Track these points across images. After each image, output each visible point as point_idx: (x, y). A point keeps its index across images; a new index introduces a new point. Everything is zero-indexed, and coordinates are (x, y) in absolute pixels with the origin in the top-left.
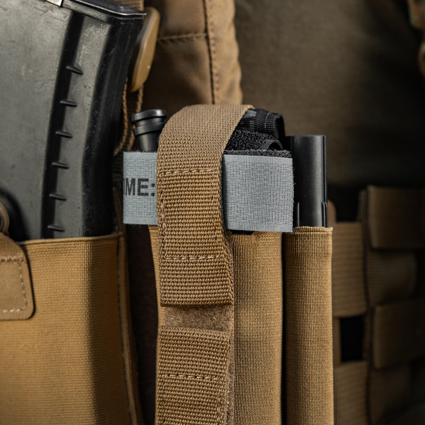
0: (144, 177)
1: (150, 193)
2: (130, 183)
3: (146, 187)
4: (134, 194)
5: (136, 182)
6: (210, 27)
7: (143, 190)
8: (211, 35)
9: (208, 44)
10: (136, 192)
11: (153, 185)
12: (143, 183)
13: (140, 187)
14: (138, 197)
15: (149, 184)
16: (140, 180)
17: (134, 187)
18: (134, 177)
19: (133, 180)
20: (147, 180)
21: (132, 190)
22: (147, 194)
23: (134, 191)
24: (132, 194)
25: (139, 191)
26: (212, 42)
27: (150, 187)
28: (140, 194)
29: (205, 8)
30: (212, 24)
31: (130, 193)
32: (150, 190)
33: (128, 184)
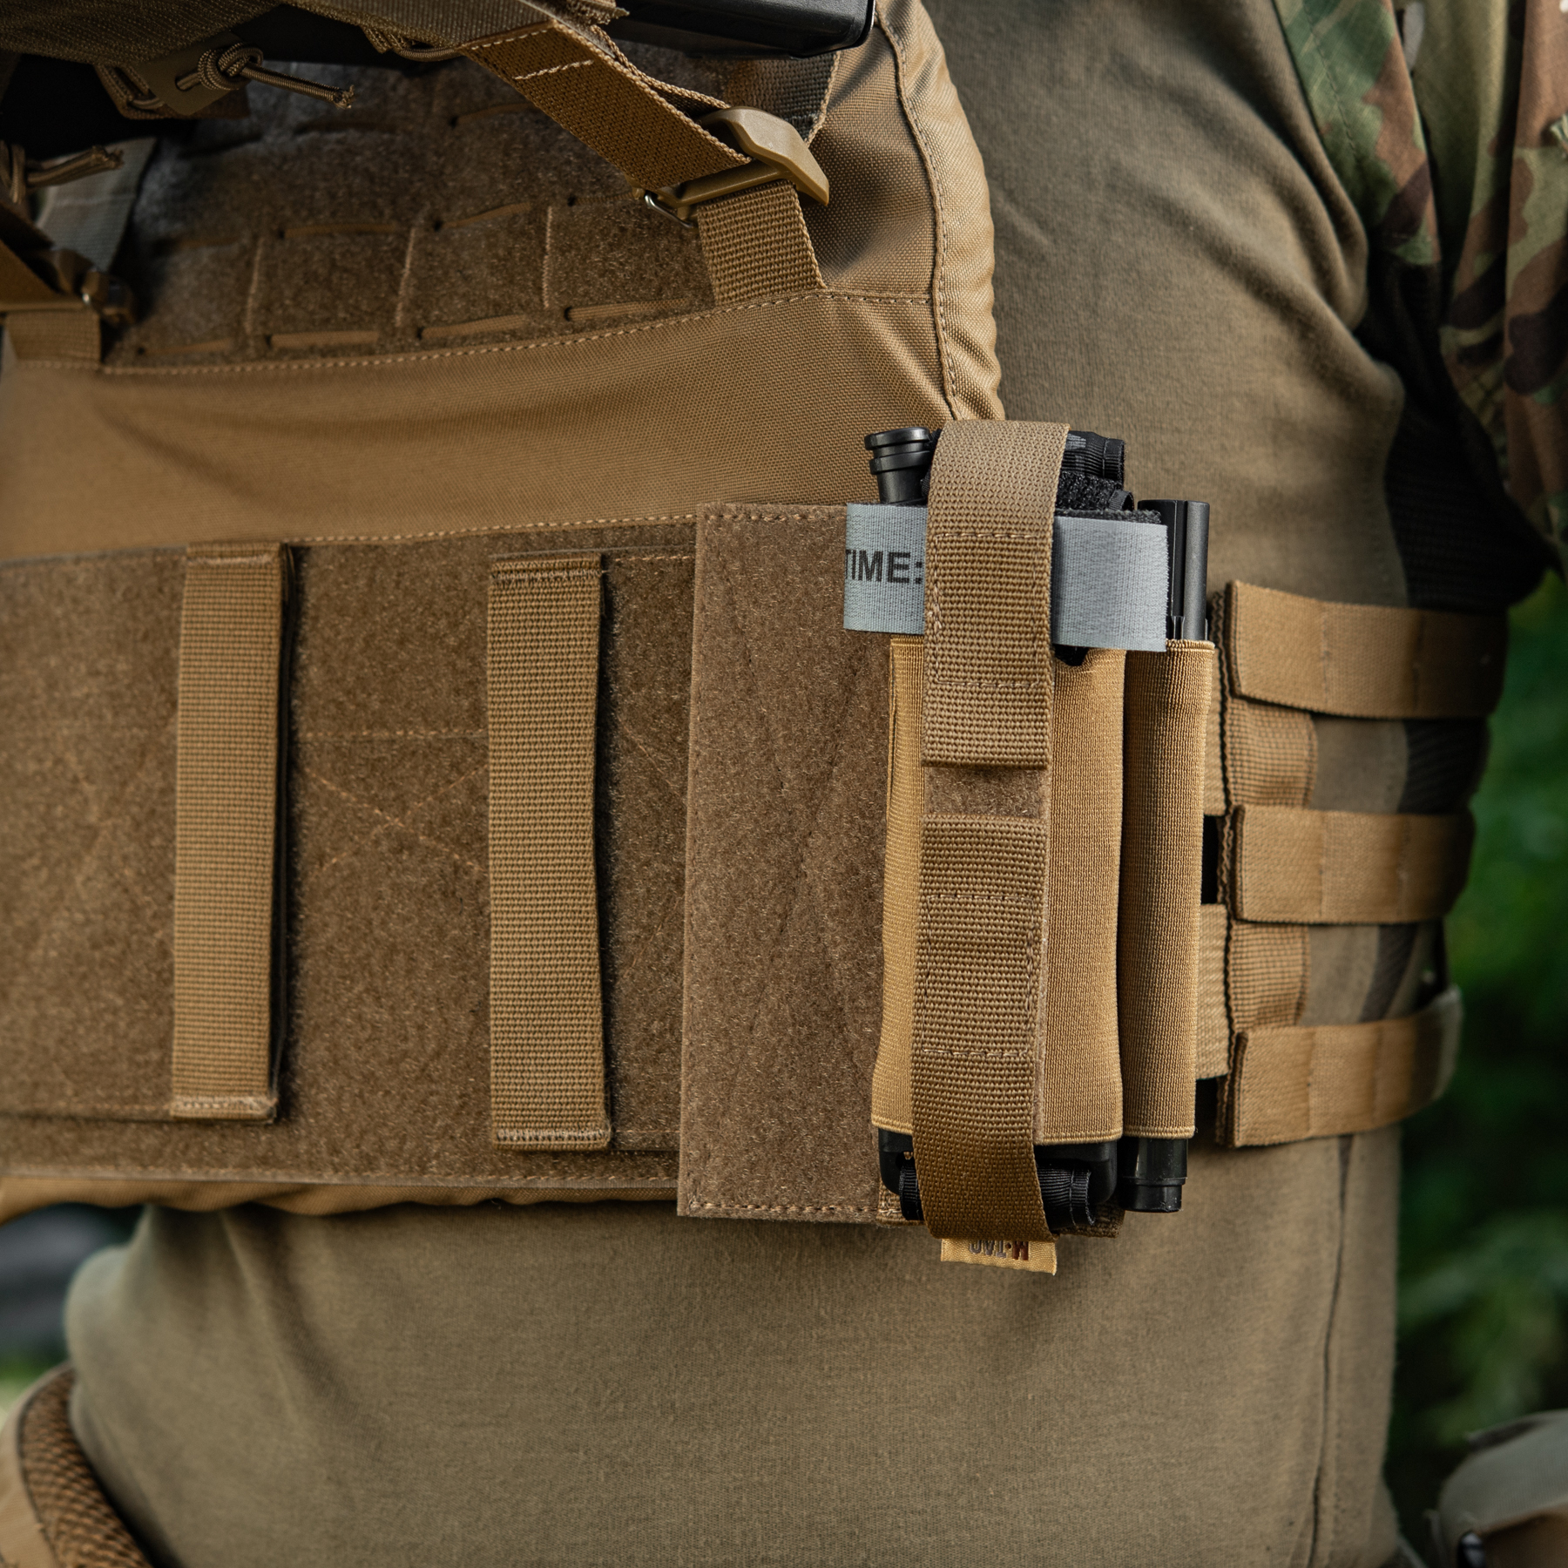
0: (902, 550)
1: (912, 578)
2: (870, 560)
3: (906, 567)
4: (879, 580)
5: (885, 558)
6: (938, 283)
7: (898, 573)
8: (939, 296)
9: (933, 313)
10: (885, 576)
11: (919, 565)
12: (898, 561)
13: (892, 567)
14: (889, 584)
15: (910, 562)
16: (892, 556)
17: (880, 565)
18: (880, 549)
19: (878, 555)
20: (907, 555)
21: (876, 572)
22: (906, 580)
23: (880, 573)
24: (874, 579)
25: (890, 573)
26: (940, 310)
27: (912, 567)
28: (891, 579)
29: (935, 250)
30: (942, 278)
31: (869, 578)
32: (912, 574)
33: (866, 560)
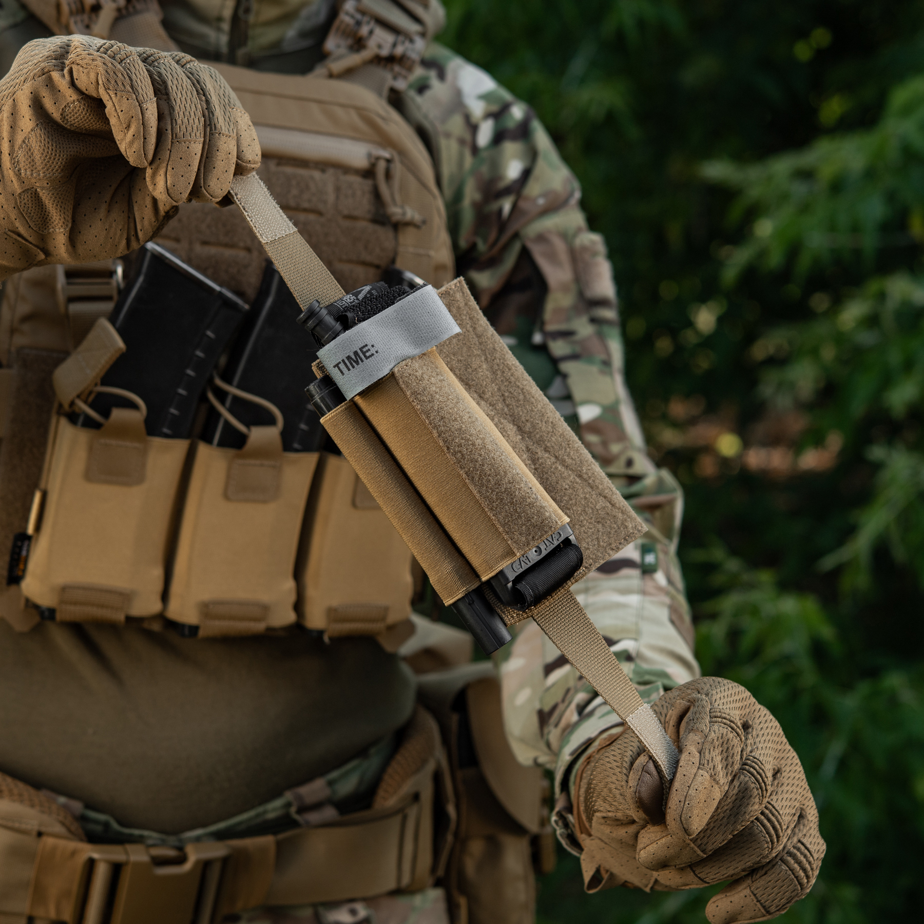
0: (362, 345)
2: (353, 357)
3: (369, 350)
4: (362, 361)
5: (359, 352)
7: (368, 354)
12: (364, 350)
13: (364, 353)
15: (369, 347)
16: (361, 349)
18: (354, 350)
19: (356, 353)
20: (366, 345)
21: (359, 360)
25: (365, 356)
28: (367, 358)
31: (357, 363)
32: (373, 351)
33: (351, 358)
